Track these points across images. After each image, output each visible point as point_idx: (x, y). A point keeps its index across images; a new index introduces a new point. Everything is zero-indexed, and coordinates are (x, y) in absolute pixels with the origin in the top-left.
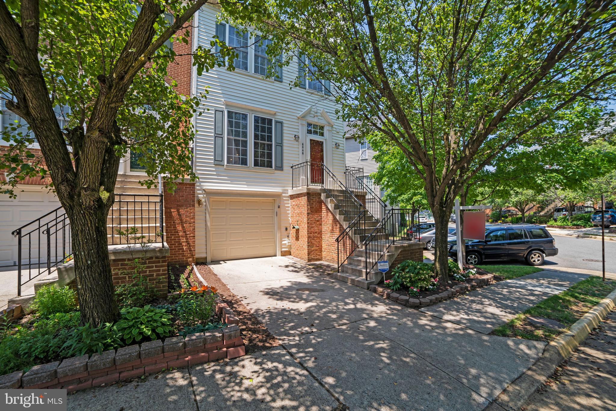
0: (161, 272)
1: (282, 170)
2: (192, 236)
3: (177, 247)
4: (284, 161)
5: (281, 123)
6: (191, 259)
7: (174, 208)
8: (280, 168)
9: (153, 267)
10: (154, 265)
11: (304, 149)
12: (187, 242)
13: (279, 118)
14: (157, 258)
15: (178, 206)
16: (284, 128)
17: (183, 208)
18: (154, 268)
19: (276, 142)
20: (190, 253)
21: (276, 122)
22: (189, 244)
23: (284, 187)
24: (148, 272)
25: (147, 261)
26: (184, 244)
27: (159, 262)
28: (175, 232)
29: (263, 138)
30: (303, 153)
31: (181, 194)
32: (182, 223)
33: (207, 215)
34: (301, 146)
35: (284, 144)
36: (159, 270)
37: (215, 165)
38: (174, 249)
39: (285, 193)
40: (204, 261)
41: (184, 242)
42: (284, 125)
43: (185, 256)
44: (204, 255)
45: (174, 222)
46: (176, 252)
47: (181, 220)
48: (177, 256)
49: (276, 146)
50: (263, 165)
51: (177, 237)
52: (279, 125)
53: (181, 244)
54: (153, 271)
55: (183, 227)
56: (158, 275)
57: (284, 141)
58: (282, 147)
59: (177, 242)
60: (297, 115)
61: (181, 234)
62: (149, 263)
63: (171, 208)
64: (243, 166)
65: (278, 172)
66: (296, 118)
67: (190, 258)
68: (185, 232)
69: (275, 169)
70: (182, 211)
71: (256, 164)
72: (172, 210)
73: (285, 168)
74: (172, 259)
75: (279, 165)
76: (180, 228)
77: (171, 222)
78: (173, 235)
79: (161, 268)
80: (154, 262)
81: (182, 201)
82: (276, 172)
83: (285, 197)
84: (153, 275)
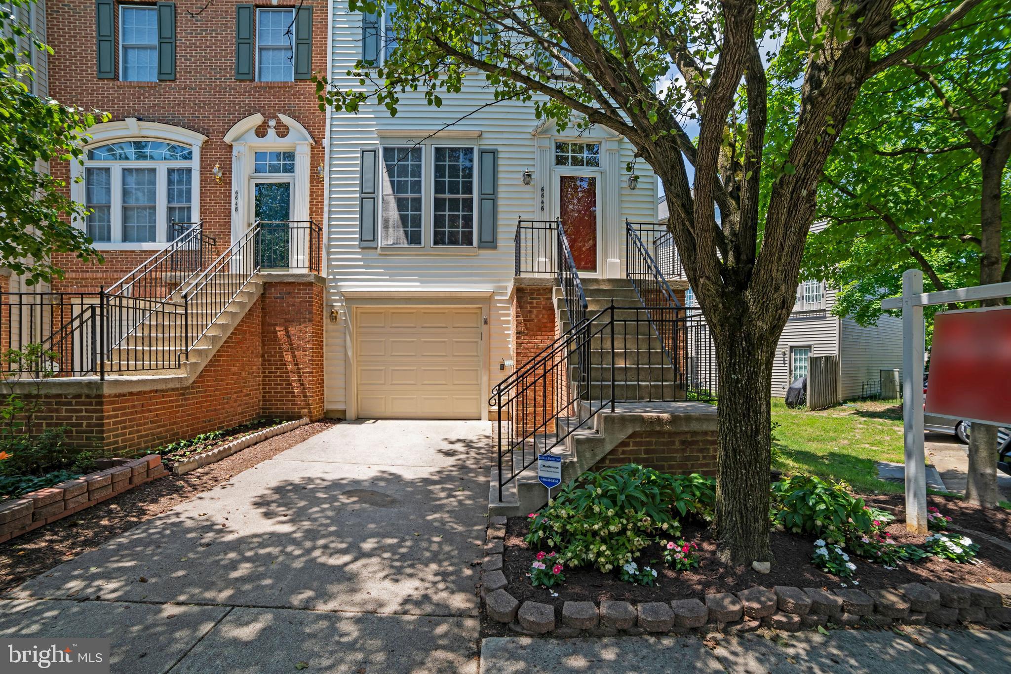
0: (94, 421)
1: (495, 248)
2: (307, 373)
3: (285, 388)
4: (500, 230)
5: (494, 153)
6: (306, 411)
7: (281, 325)
8: (490, 243)
9: (81, 411)
10: (83, 408)
11: (546, 200)
12: (300, 381)
13: (488, 143)
14: (88, 396)
15: (287, 321)
16: (500, 162)
17: (295, 324)
18: (84, 414)
19: (481, 193)
20: (305, 401)
21: (482, 152)
22: (302, 385)
23: (499, 281)
24: (74, 418)
25: (74, 401)
26: (295, 384)
27: (90, 404)
28: (281, 364)
29: (453, 188)
30: (542, 209)
31: (291, 301)
32: (292, 349)
33: (348, 338)
34: (540, 193)
35: (500, 195)
36: (91, 418)
37: (363, 248)
38: (279, 392)
39: (502, 294)
40: (341, 417)
41: (295, 381)
42: (501, 155)
43: (296, 404)
44: (341, 407)
45: (280, 348)
46: (283, 396)
47: (291, 344)
48: (284, 404)
49: (481, 200)
50: (453, 241)
51: (284, 372)
52: (488, 158)
53: (291, 384)
54: (82, 418)
55: (294, 356)
56: (88, 425)
57: (501, 189)
58: (494, 201)
59: (284, 381)
60: (530, 130)
61: (290, 367)
62: (77, 404)
63: (276, 325)
64: (413, 246)
65: (486, 253)
66: (529, 136)
67: (305, 408)
68: (296, 365)
69: (479, 247)
70: (292, 330)
71: (439, 240)
72: (277, 328)
73: (500, 243)
74: (278, 409)
75: (487, 237)
76: (288, 358)
77: (275, 348)
78: (278, 368)
79: (95, 415)
80: (83, 404)
81: (293, 313)
82: (481, 251)
83: (500, 301)
84: (81, 425)
